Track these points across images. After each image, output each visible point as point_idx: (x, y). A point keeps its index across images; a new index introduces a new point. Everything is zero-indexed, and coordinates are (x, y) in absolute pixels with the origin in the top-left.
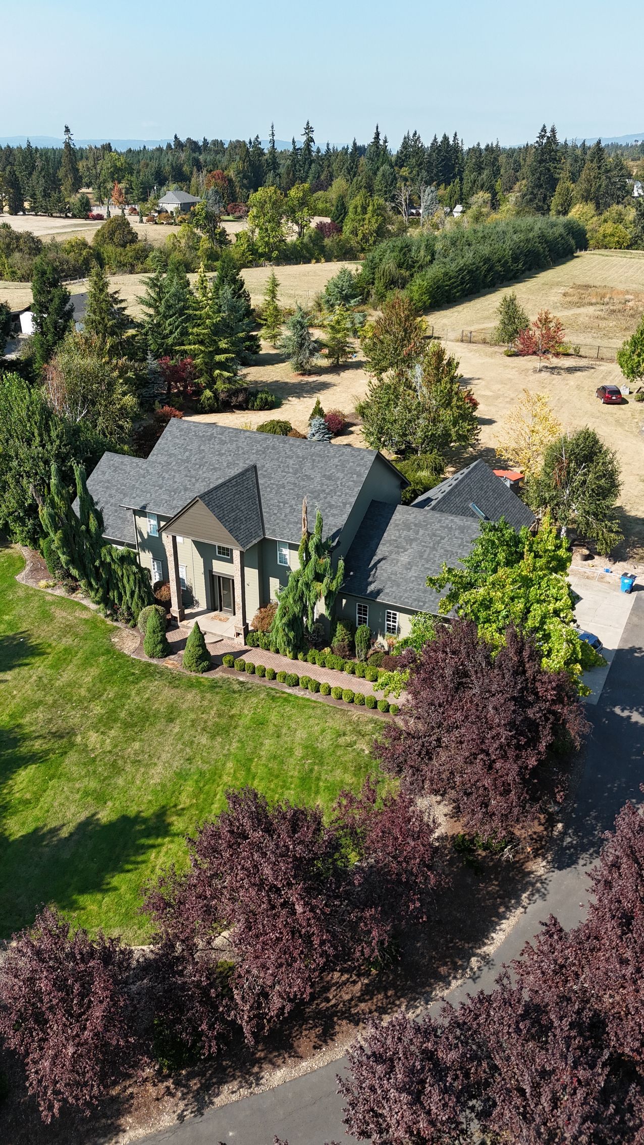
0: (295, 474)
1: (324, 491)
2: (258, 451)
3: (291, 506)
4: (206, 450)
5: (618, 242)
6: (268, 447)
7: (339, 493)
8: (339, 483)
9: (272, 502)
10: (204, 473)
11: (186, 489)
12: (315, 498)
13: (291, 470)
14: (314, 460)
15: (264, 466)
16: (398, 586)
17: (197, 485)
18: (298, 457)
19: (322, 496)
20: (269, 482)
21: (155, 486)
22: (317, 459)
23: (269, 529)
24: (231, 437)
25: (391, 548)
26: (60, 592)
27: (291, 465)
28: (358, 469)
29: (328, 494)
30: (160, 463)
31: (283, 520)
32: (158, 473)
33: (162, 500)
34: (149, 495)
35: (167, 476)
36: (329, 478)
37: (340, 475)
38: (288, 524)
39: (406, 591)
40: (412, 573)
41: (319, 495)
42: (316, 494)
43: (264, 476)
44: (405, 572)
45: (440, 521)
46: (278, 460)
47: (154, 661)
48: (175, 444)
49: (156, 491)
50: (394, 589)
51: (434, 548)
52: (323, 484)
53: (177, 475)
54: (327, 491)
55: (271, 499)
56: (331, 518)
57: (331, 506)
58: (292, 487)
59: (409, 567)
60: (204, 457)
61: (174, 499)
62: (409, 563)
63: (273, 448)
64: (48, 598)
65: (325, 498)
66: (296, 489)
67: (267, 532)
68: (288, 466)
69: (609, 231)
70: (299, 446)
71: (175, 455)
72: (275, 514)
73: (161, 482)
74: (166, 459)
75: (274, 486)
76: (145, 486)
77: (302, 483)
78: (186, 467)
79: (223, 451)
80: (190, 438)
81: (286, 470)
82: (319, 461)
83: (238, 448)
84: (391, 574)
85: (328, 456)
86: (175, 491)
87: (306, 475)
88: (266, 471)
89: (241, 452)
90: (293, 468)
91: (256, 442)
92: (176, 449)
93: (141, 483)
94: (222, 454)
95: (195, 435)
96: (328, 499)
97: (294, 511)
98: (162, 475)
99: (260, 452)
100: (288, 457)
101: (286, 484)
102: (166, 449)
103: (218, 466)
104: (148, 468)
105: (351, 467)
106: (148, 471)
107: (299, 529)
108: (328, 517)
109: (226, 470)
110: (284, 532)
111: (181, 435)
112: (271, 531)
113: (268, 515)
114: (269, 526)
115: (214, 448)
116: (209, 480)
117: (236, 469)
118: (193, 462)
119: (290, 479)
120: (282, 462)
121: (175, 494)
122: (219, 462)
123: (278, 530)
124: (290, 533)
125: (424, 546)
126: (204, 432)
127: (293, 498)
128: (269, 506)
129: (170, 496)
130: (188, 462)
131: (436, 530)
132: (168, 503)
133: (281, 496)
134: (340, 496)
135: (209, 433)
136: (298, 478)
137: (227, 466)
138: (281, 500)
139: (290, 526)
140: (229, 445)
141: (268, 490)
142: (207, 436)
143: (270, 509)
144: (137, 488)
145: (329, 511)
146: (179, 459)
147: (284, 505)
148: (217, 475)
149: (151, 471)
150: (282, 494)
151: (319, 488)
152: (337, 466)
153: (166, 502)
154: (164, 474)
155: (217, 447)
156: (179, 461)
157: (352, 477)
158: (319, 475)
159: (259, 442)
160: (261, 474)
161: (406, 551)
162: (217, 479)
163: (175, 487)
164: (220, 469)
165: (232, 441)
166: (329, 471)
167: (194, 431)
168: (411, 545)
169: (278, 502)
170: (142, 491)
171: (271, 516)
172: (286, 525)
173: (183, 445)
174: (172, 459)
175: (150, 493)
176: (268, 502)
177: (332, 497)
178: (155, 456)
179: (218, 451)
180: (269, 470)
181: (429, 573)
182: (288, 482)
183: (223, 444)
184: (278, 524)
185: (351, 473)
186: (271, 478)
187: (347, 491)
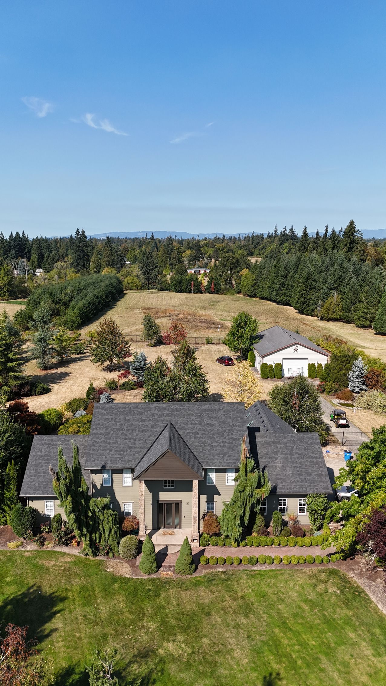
0: (201, 424)
1: (225, 431)
2: (168, 415)
3: (209, 445)
4: (131, 419)
5: (136, 286)
6: (173, 411)
7: (235, 431)
8: (231, 424)
9: (195, 444)
10: (137, 434)
11: (130, 448)
12: (222, 436)
13: (197, 422)
14: (208, 414)
15: (177, 423)
16: (285, 481)
17: (137, 443)
18: (196, 413)
19: (225, 434)
20: (186, 432)
21: (106, 450)
22: (210, 413)
23: (203, 462)
25: (267, 459)
26: (32, 547)
27: (194, 418)
28: (238, 414)
29: (229, 433)
30: (101, 434)
31: (209, 455)
32: (104, 441)
33: (116, 458)
34: (104, 457)
35: (111, 442)
36: (224, 423)
37: (228, 420)
39: (291, 483)
40: (288, 472)
41: (223, 434)
42: (221, 434)
43: (181, 429)
44: (284, 472)
45: (285, 438)
46: (184, 417)
47: (153, 576)
48: (106, 420)
49: (109, 453)
50: (284, 484)
51: (291, 455)
52: (222, 427)
53: (119, 440)
54: (227, 431)
55: (193, 442)
57: (235, 440)
58: (203, 432)
59: (284, 468)
60: (132, 424)
61: (125, 456)
62: (283, 466)
63: (177, 411)
64: (26, 554)
65: (228, 435)
66: (207, 433)
67: (203, 465)
68: (193, 420)
69: (130, 281)
70: (193, 407)
71: (110, 427)
72: (201, 452)
73: (108, 446)
74: (104, 430)
75: (191, 434)
76: (97, 451)
77: (208, 429)
78: (122, 433)
79: (144, 418)
80: (115, 414)
81: (193, 423)
82: (211, 414)
83: (153, 414)
84: (277, 475)
85: (215, 410)
86: (123, 450)
87: (208, 424)
88: (180, 426)
89: (156, 417)
90: (197, 421)
91: (163, 409)
92: (108, 423)
93: (93, 450)
94: (144, 421)
95: (118, 411)
96: (230, 436)
97: (213, 447)
98: (107, 442)
99: (170, 415)
100: (190, 414)
101: (198, 431)
102: (101, 424)
103: (145, 428)
104: (94, 439)
105: (233, 414)
106: (95, 441)
107: (223, 458)
108: (237, 447)
109: (153, 429)
110: (214, 462)
111: (108, 413)
112: (205, 463)
113: (197, 453)
114: (202, 460)
115: (136, 418)
116: (144, 438)
117: (159, 428)
118: (125, 429)
119: (198, 428)
120: (188, 418)
121: (124, 452)
122: (145, 426)
123: (209, 462)
124: (218, 462)
125: (285, 454)
126: (123, 408)
127: (208, 439)
128: (195, 448)
129: (121, 454)
130: (122, 430)
131: (286, 443)
132: (122, 459)
133: (199, 439)
134: (237, 432)
135: (127, 409)
136: (204, 426)
137: (152, 427)
138: (201, 442)
139: (215, 457)
140: (146, 414)
141: (188, 437)
142: (127, 410)
143: (196, 449)
144: (93, 454)
145: (236, 443)
146: (114, 429)
147: (204, 445)
148: (147, 434)
149: (97, 440)
150: (199, 438)
151: (220, 430)
152: (224, 415)
153: (120, 459)
154: (108, 441)
155: (138, 416)
156: (115, 430)
157: (237, 420)
158: (216, 422)
159: (166, 409)
160: (178, 428)
161: (276, 459)
162: (149, 437)
163: (122, 448)
164: (148, 430)
165: (147, 411)
166: (221, 419)
167: (116, 409)
168: (277, 455)
169: (199, 443)
170: (97, 455)
171: (199, 453)
172: (213, 457)
173: (112, 419)
174: (109, 429)
175: (104, 455)
176: (192, 445)
177: (232, 434)
178: (95, 430)
179: (140, 419)
180: (182, 425)
181: (298, 469)
182: (199, 430)
183: (142, 414)
184: (207, 457)
185: (235, 418)
186: (186, 430)
187: (240, 429)
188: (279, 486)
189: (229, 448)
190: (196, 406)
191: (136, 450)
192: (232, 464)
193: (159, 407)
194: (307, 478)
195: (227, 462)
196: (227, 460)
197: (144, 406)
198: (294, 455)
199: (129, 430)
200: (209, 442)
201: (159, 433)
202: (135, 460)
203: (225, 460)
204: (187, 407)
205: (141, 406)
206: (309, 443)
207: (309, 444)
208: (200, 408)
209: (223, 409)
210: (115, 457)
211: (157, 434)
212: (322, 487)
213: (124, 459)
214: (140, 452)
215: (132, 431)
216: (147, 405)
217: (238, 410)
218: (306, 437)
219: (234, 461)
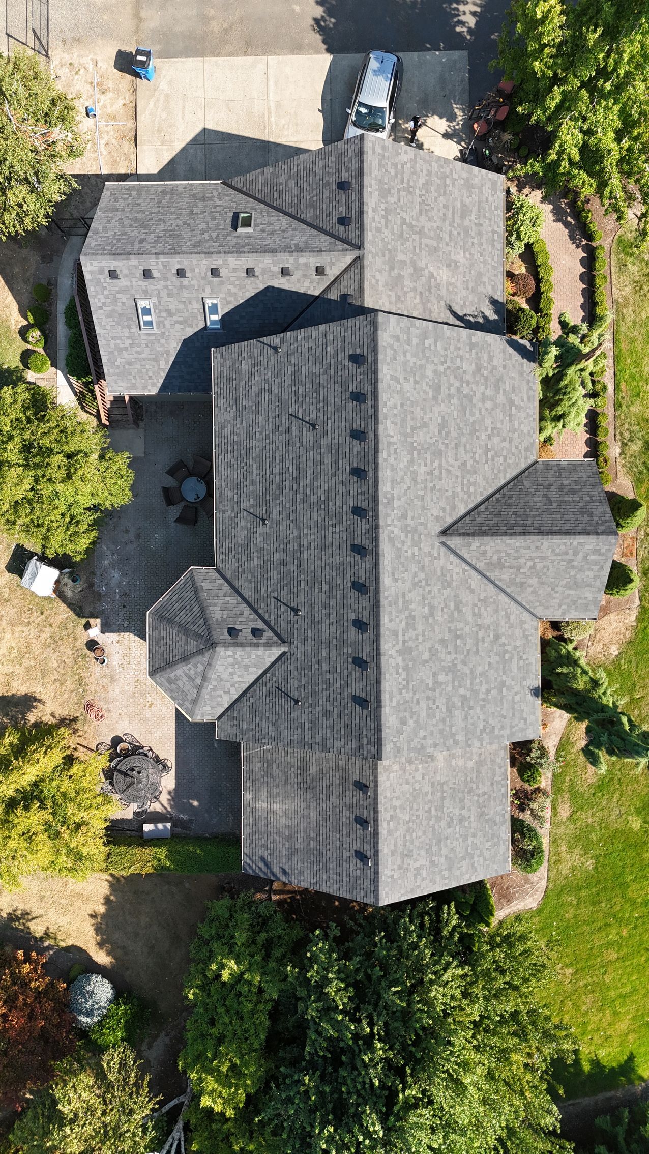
2: (416, 544)
3: (489, 437)
4: (428, 645)
6: (405, 529)
8: (441, 368)
10: (467, 624)
11: (497, 637)
13: (436, 464)
14: (413, 429)
15: (438, 518)
16: (480, 274)
17: (488, 621)
18: (412, 461)
20: (461, 494)
22: (410, 424)
23: (526, 458)
24: (401, 611)
27: (427, 469)
28: (415, 341)
31: (511, 441)
33: (519, 668)
36: (437, 388)
37: (429, 373)
38: (514, 431)
40: (460, 257)
41: (466, 396)
42: (465, 402)
43: (453, 508)
44: (461, 269)
45: (379, 230)
46: (422, 498)
50: (485, 279)
52: (450, 396)
53: (480, 669)
54: (457, 384)
55: (485, 478)
56: (495, 362)
57: (479, 369)
58: (461, 450)
59: (452, 265)
60: (442, 641)
61: (516, 647)
62: (449, 266)
63: (404, 516)
65: (468, 383)
66: (464, 440)
67: (532, 458)
68: (430, 473)
70: (393, 469)
71: (449, 699)
72: (505, 460)
73: (494, 692)
74: (457, 713)
75: (465, 482)
76: (505, 717)
77: (454, 434)
78: (464, 663)
79: (426, 609)
80: (415, 693)
81: (437, 472)
82: (412, 419)
83: (415, 585)
84: (468, 288)
85: (402, 405)
86: (502, 655)
87: (440, 433)
88: (444, 509)
89: (422, 576)
90: (432, 464)
91: (398, 557)
92: (438, 707)
93: (502, 728)
94: (432, 608)
95: (406, 687)
96: (468, 377)
97: (496, 428)
98: (484, 700)
99: (416, 538)
100: (414, 480)
101: (459, 463)
102: (441, 726)
103: (452, 604)
104: (478, 733)
105: (414, 356)
106: (483, 730)
107: (519, 408)
108: (494, 368)
109: (454, 584)
110: (526, 431)
111: (413, 714)
112: (529, 453)
113: (508, 470)
114: (523, 460)
115: (424, 631)
116: (476, 605)
117: (450, 567)
118: (453, 656)
119: (449, 459)
120: (425, 488)
121: (506, 652)
122: (446, 604)
123: (525, 443)
124: (525, 421)
125: (420, 248)
126: (397, 673)
127: (478, 438)
128: (496, 475)
129: (511, 658)
130: (455, 665)
131: (393, 234)
132: (521, 654)
133: (478, 463)
134: (461, 358)
135: (400, 660)
136: (447, 445)
137: (449, 586)
138: (484, 458)
139: (516, 426)
140: (413, 606)
141: (472, 489)
142: (404, 660)
143: (499, 472)
144: (512, 727)
145: (486, 368)
146: (453, 688)
147: (489, 450)
148: (466, 597)
149: (481, 725)
150: (475, 460)
151: (455, 401)
152: (416, 382)
153: (521, 657)
154: (482, 696)
155: (420, 628)
156: (456, 684)
157: (430, 348)
158: (436, 409)
159: (399, 550)
160: (450, 515)
161: (432, 276)
162: (472, 591)
163: (497, 658)
164: (456, 596)
165: (407, 603)
166: (424, 392)
167: (401, 694)
168: (423, 269)
169: (487, 462)
170: (514, 715)
171: (509, 465)
172: (516, 433)
173: (428, 698)
174: (456, 700)
175: (513, 698)
176: (490, 482)
177: (465, 372)
178: (457, 737)
179: (427, 619)
180: (442, 504)
181: (455, 233)
182: (456, 460)
183: (414, 617)
184: (517, 448)
185: (423, 351)
186: (454, 495)
187: (452, 348)
188: (491, 293)
189: (497, 388)
190: (392, 460)
191: (503, 623)
192: (531, 388)
193: (394, 570)
194: (473, 218)
195: (525, 399)
196: (523, 401)
197: (390, 613)
198: (423, 227)
199: (456, 647)
200: (483, 436)
201: (464, 565)
202: (522, 622)
203: (522, 404)
204: (393, 489)
205: (391, 620)
206: (393, 173)
207: (396, 176)
208: (396, 450)
209: (399, 383)
210: (516, 670)
211: (464, 571)
212: (493, 196)
213: (521, 649)
214: (506, 612)
215: (458, 637)
216: (390, 605)
217: (403, 337)
218: (375, 172)
219: (524, 383)
